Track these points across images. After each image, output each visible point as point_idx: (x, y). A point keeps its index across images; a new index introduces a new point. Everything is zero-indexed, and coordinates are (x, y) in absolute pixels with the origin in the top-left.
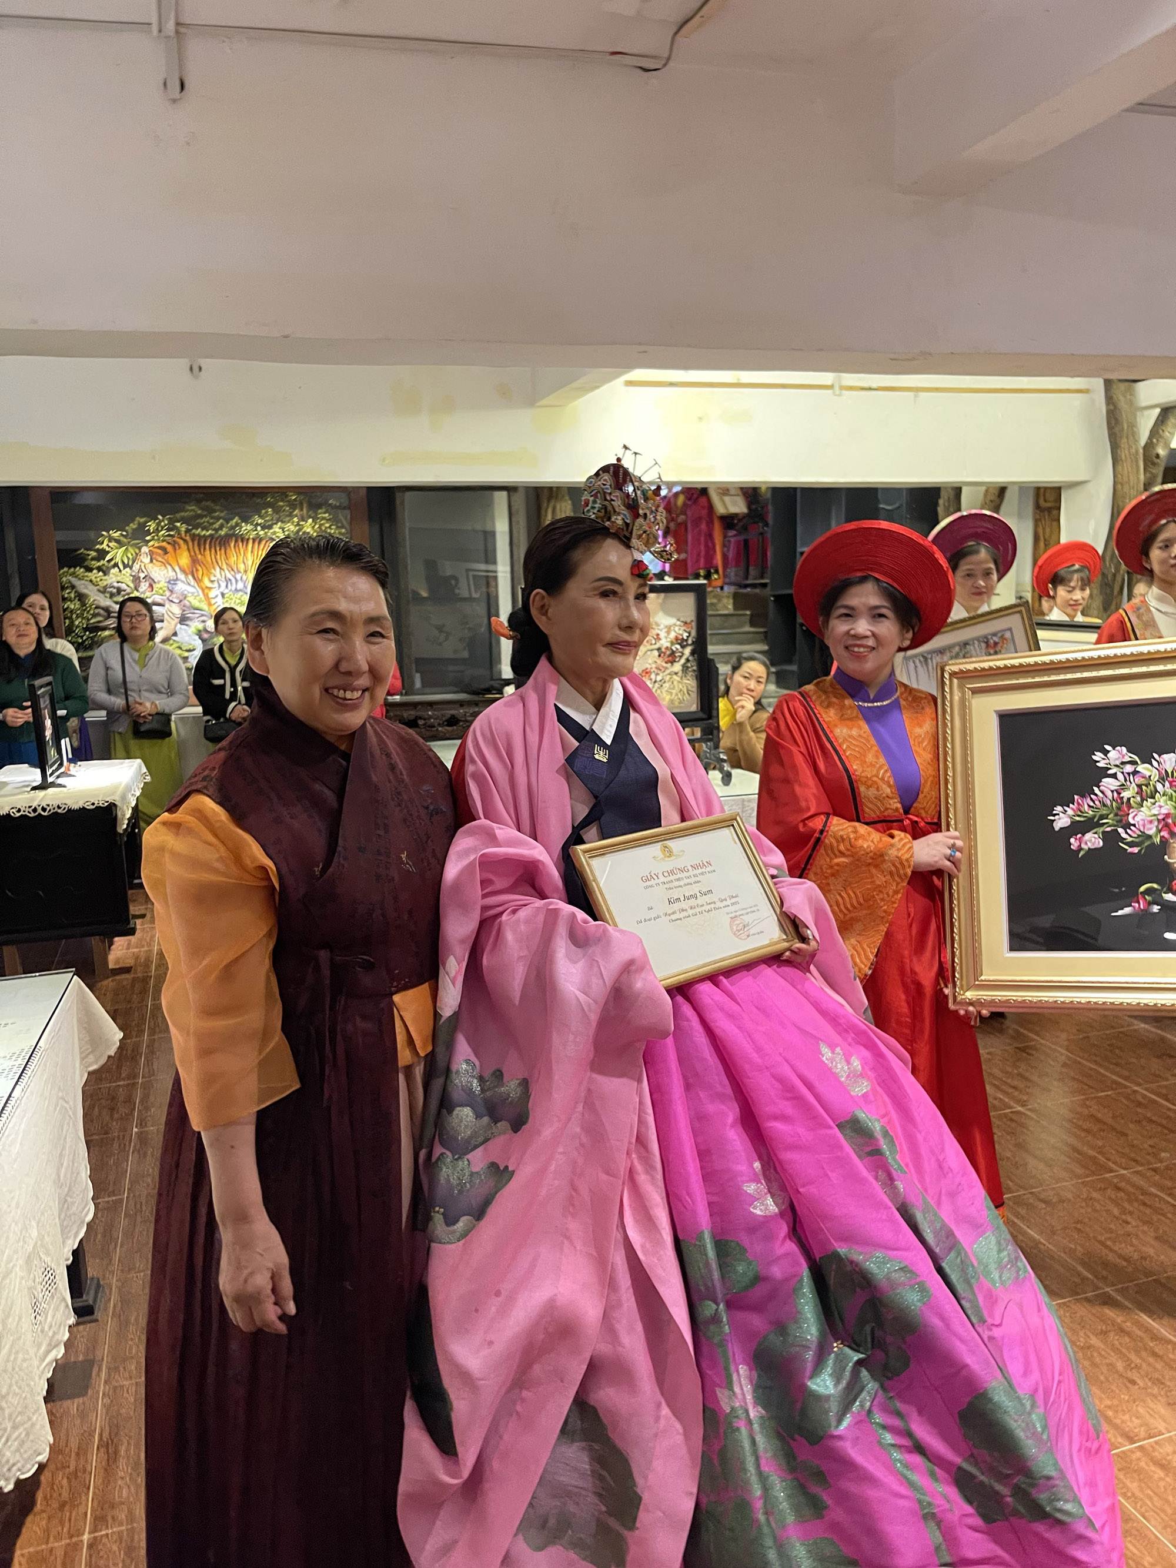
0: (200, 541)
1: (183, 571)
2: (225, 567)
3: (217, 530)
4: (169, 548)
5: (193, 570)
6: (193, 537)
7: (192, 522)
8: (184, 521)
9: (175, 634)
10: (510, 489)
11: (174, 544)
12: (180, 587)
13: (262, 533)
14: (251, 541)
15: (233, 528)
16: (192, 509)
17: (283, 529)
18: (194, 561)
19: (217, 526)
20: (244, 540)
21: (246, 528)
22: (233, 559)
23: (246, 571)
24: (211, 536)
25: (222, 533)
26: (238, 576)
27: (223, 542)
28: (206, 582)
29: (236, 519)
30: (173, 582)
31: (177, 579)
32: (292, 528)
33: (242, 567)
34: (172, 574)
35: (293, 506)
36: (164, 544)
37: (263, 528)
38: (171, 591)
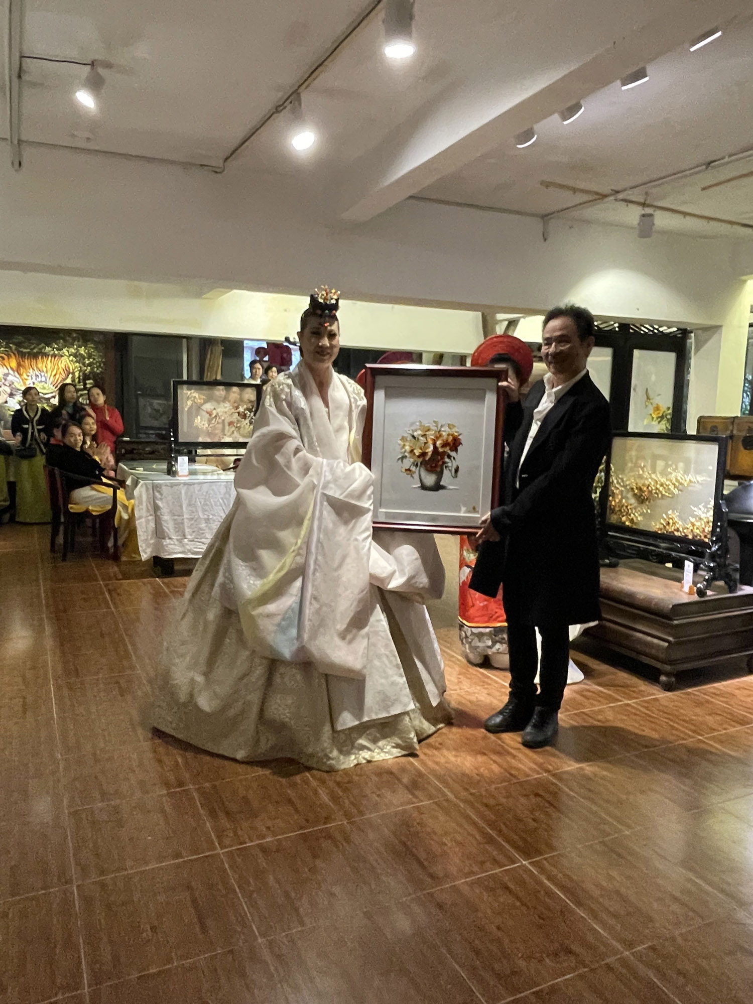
0: (23, 355)
1: (12, 369)
2: (35, 368)
3: (32, 349)
4: (6, 357)
5: (18, 369)
6: (19, 352)
7: (19, 345)
8: (14, 344)
9: (6, 402)
10: (188, 338)
11: (9, 356)
12: (10, 378)
13: (56, 352)
14: (50, 358)
15: (41, 349)
16: (20, 338)
17: (68, 351)
18: (19, 365)
19: (32, 347)
20: (46, 355)
21: (48, 349)
22: (40, 365)
23: (47, 372)
24: (29, 353)
25: (35, 351)
26: (43, 374)
27: (35, 356)
28: (25, 376)
29: (43, 345)
30: (6, 375)
31: (9, 374)
32: (73, 351)
33: (45, 369)
34: (6, 371)
35: (74, 339)
36: (3, 355)
37: (58, 349)
38: (5, 380)
